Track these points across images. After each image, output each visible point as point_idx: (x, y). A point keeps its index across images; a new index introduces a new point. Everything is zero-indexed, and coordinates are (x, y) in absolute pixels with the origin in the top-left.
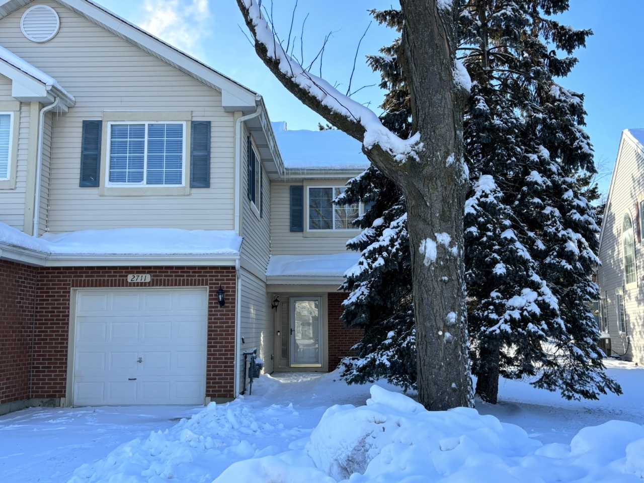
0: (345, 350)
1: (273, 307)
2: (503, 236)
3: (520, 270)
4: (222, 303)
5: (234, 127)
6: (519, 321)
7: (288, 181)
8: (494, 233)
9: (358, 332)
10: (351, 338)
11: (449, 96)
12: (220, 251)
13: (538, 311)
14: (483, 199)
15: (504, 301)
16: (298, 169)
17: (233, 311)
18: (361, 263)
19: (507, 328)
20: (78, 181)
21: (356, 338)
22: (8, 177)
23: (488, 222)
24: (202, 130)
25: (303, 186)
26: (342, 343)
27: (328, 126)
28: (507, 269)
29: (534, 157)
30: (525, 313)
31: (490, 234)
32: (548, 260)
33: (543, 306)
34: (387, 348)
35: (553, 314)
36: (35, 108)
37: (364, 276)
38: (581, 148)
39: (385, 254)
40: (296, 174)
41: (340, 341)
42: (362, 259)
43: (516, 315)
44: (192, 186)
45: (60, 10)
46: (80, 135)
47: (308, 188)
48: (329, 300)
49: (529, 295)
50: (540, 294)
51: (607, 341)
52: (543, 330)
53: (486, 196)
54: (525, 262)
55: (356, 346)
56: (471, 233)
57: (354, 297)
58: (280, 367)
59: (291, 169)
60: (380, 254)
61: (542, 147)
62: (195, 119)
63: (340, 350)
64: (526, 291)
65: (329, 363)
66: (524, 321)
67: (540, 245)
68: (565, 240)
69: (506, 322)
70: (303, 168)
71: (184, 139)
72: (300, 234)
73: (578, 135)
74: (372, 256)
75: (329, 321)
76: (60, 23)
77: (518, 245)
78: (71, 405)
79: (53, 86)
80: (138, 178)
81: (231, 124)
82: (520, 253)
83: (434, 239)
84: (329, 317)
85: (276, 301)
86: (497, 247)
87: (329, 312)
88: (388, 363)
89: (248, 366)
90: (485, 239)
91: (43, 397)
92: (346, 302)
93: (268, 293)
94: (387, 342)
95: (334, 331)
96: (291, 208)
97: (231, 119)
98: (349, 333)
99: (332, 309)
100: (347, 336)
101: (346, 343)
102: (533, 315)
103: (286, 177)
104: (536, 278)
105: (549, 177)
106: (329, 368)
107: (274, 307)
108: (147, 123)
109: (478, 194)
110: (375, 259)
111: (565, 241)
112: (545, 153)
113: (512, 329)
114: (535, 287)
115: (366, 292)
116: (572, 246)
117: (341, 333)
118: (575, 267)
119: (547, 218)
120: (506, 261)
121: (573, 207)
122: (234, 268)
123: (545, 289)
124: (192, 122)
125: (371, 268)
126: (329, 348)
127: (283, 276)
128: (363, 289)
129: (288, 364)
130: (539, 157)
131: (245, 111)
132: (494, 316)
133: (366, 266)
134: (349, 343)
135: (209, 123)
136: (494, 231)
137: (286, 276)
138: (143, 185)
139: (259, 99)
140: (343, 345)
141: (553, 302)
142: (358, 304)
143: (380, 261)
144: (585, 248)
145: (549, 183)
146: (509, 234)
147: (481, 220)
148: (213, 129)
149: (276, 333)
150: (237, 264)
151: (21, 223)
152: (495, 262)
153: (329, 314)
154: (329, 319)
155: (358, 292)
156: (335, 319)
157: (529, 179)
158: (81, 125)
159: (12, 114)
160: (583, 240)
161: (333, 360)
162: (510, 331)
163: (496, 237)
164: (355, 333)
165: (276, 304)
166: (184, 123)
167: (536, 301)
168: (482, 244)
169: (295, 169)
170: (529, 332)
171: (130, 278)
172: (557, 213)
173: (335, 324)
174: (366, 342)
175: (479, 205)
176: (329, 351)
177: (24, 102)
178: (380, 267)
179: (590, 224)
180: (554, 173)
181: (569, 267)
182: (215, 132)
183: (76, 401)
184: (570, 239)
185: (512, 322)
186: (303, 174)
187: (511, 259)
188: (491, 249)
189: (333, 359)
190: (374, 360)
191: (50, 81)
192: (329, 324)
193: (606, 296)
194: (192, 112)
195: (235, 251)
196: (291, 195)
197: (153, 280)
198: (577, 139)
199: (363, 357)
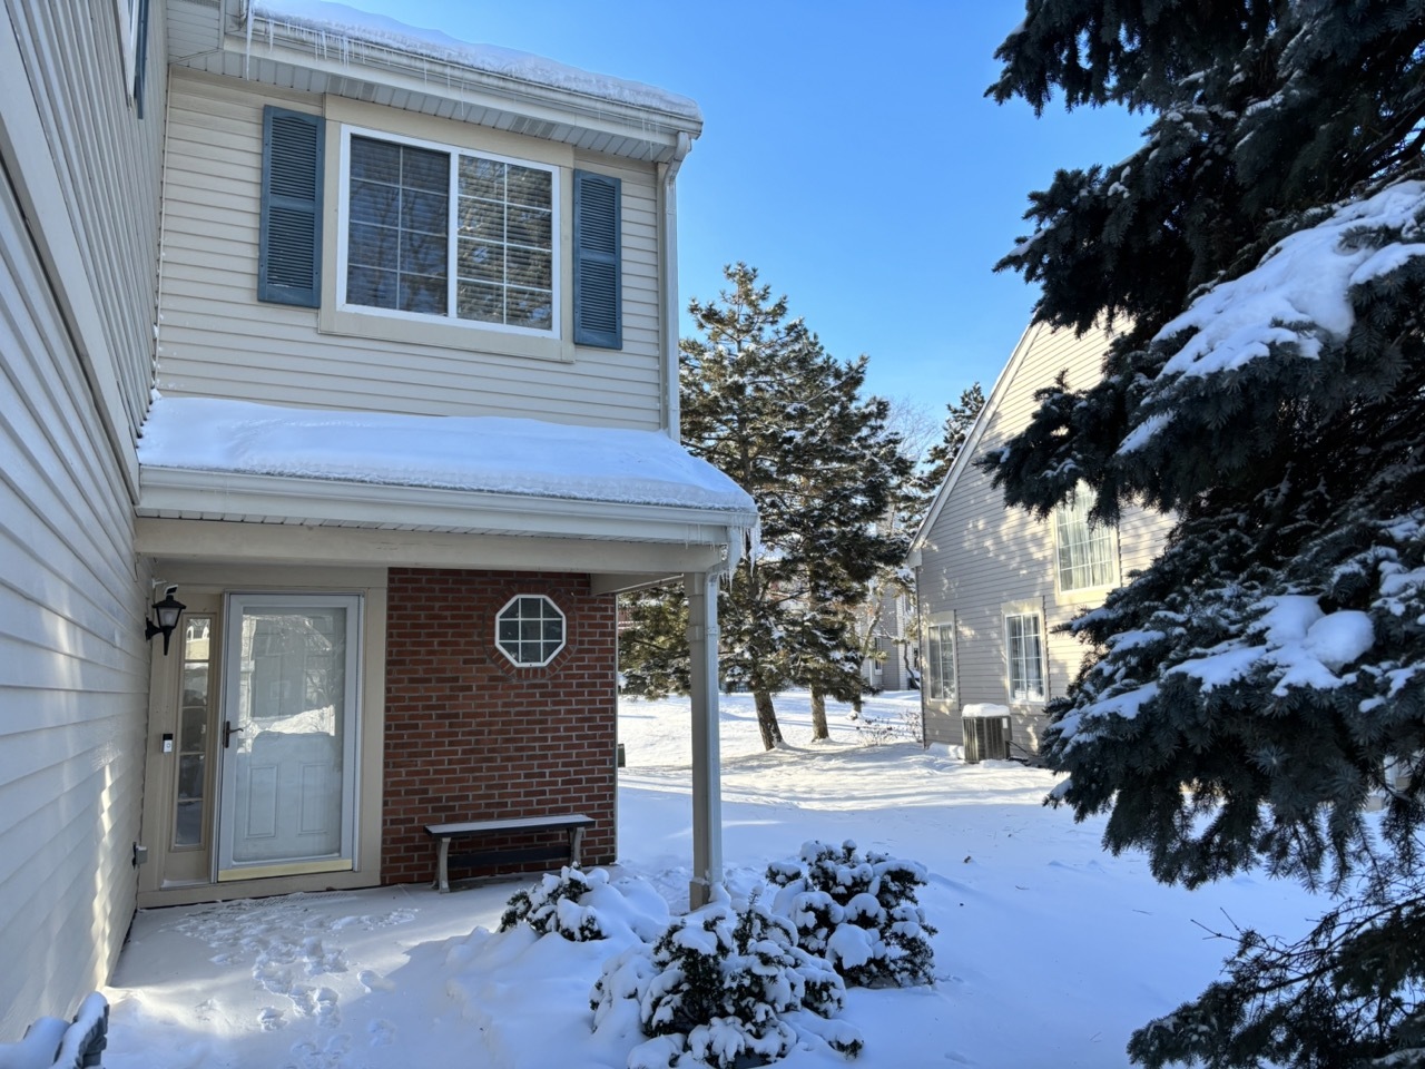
0: (448, 799)
1: (150, 631)
7: (254, 86)
9: (499, 727)
10: (472, 751)
16: (311, 28)
21: (490, 751)
25: (322, 120)
26: (436, 772)
40: (301, 46)
41: (432, 763)
47: (346, 132)
48: (390, 608)
51: (1005, 724)
58: (166, 883)
59: (280, 22)
63: (430, 800)
65: (384, 851)
70: (333, 27)
72: (303, 318)
75: (388, 690)
84: (388, 673)
85: (170, 603)
87: (389, 653)
93: (138, 557)
95: (406, 727)
96: (263, 200)
98: (464, 734)
99: (404, 644)
100: (459, 743)
101: (454, 771)
103: (251, 50)
106: (384, 871)
107: (155, 630)
117: (433, 732)
126: (386, 793)
127: (237, 471)
129: (205, 869)
134: (462, 771)
137: (253, 472)
140: (440, 781)
149: (152, 742)
153: (389, 663)
154: (388, 681)
156: (412, 681)
161: (401, 840)
164: (490, 733)
165: (169, 618)
169: (296, 24)
173: (411, 699)
176: (385, 803)
186: (334, 54)
189: (402, 834)
192: (388, 700)
193: (956, 622)
196: (264, 144)
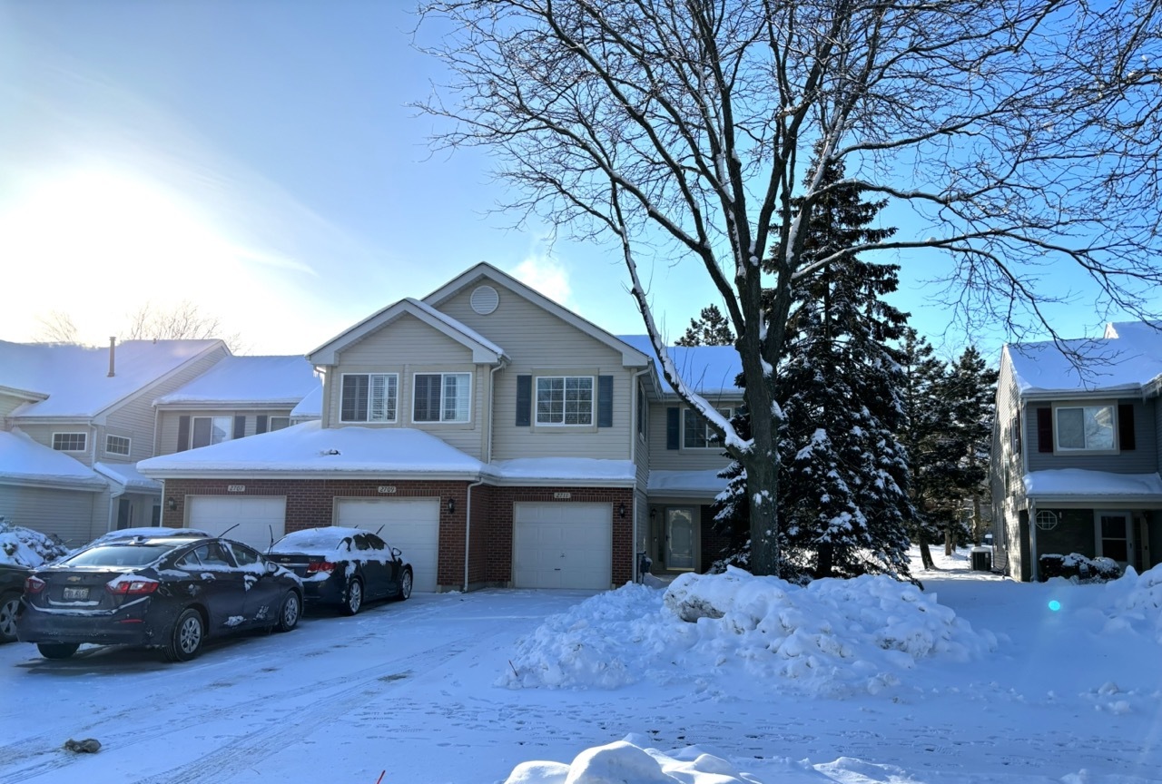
2: (828, 475)
3: (840, 499)
4: (623, 515)
5: (631, 380)
6: (837, 534)
7: (666, 403)
8: (823, 472)
11: (769, 421)
12: (623, 477)
13: (849, 527)
14: (816, 447)
15: (828, 521)
17: (631, 521)
18: (728, 491)
19: (828, 539)
20: (515, 421)
22: (469, 421)
23: (819, 464)
24: (606, 383)
25: (679, 408)
26: (713, 550)
27: (701, 321)
28: (830, 498)
29: (857, 416)
30: (841, 529)
31: (820, 473)
32: (862, 492)
33: (855, 524)
34: (746, 551)
35: (862, 531)
36: (487, 369)
37: (729, 500)
38: (895, 407)
39: (745, 485)
40: (673, 398)
41: (712, 548)
42: (728, 488)
43: (835, 530)
44: (599, 426)
45: (498, 289)
46: (516, 386)
47: (684, 410)
48: (702, 511)
49: (846, 516)
50: (854, 516)
52: (853, 541)
53: (819, 445)
54: (844, 494)
55: (724, 550)
56: (806, 472)
57: (721, 515)
58: (657, 569)
60: (741, 485)
61: (864, 407)
62: (601, 374)
63: (712, 557)
64: (844, 513)
65: (702, 567)
66: (840, 534)
67: (858, 481)
68: (875, 477)
69: (828, 535)
71: (593, 389)
72: (676, 451)
73: (895, 396)
74: (735, 486)
75: (701, 530)
76: (500, 299)
77: (840, 481)
78: (513, 587)
79: (503, 356)
80: (558, 419)
81: (629, 378)
82: (841, 487)
83: (760, 493)
84: (702, 526)
86: (824, 482)
87: (701, 521)
88: (746, 562)
89: (640, 563)
90: (816, 476)
91: (495, 580)
92: (716, 518)
93: (649, 505)
94: (746, 547)
95: (706, 539)
96: (668, 428)
97: (629, 373)
98: (719, 541)
99: (705, 524)
102: (846, 530)
103: (664, 400)
104: (851, 504)
105: (868, 430)
107: (651, 516)
108: (565, 378)
109: (814, 443)
110: (738, 489)
111: (876, 479)
112: (866, 411)
113: (832, 539)
114: (851, 511)
115: (732, 511)
116: (880, 483)
117: (712, 540)
118: (881, 497)
119: (863, 461)
120: (830, 492)
121: (884, 453)
122: (632, 489)
123: (858, 513)
124: (599, 377)
125: (734, 494)
126: (702, 554)
127: (662, 490)
128: (729, 508)
129: (664, 567)
130: (861, 415)
131: (639, 368)
132: (820, 531)
133: (731, 493)
135: (612, 377)
136: (823, 471)
137: (665, 490)
138: (562, 424)
139: (650, 360)
140: (714, 552)
141: (862, 521)
142: (725, 519)
143: (741, 490)
144: (891, 483)
145: (868, 435)
146: (833, 474)
147: (814, 462)
148: (615, 382)
149: (653, 539)
150: (635, 487)
151: (479, 454)
152: (822, 493)
153: (702, 524)
154: (702, 528)
155: (726, 511)
156: (707, 530)
157: (852, 432)
158: (516, 378)
159: (471, 373)
160: (891, 478)
162: (830, 541)
163: (824, 475)
164: (724, 540)
166: (593, 377)
167: (850, 521)
168: (815, 480)
170: (843, 542)
171: (556, 495)
172: (872, 457)
174: (731, 547)
175: (813, 452)
176: (702, 556)
177: (480, 366)
178: (741, 495)
179: (901, 463)
180: (872, 427)
181: (876, 497)
182: (616, 385)
183: (517, 584)
184: (880, 477)
185: (833, 535)
187: (834, 490)
188: (820, 483)
189: (706, 564)
190: (736, 559)
191: (500, 351)
192: (702, 532)
194: (599, 369)
195: (634, 477)
196: (668, 415)
197: (572, 497)
198: (893, 399)
199: (729, 557)
